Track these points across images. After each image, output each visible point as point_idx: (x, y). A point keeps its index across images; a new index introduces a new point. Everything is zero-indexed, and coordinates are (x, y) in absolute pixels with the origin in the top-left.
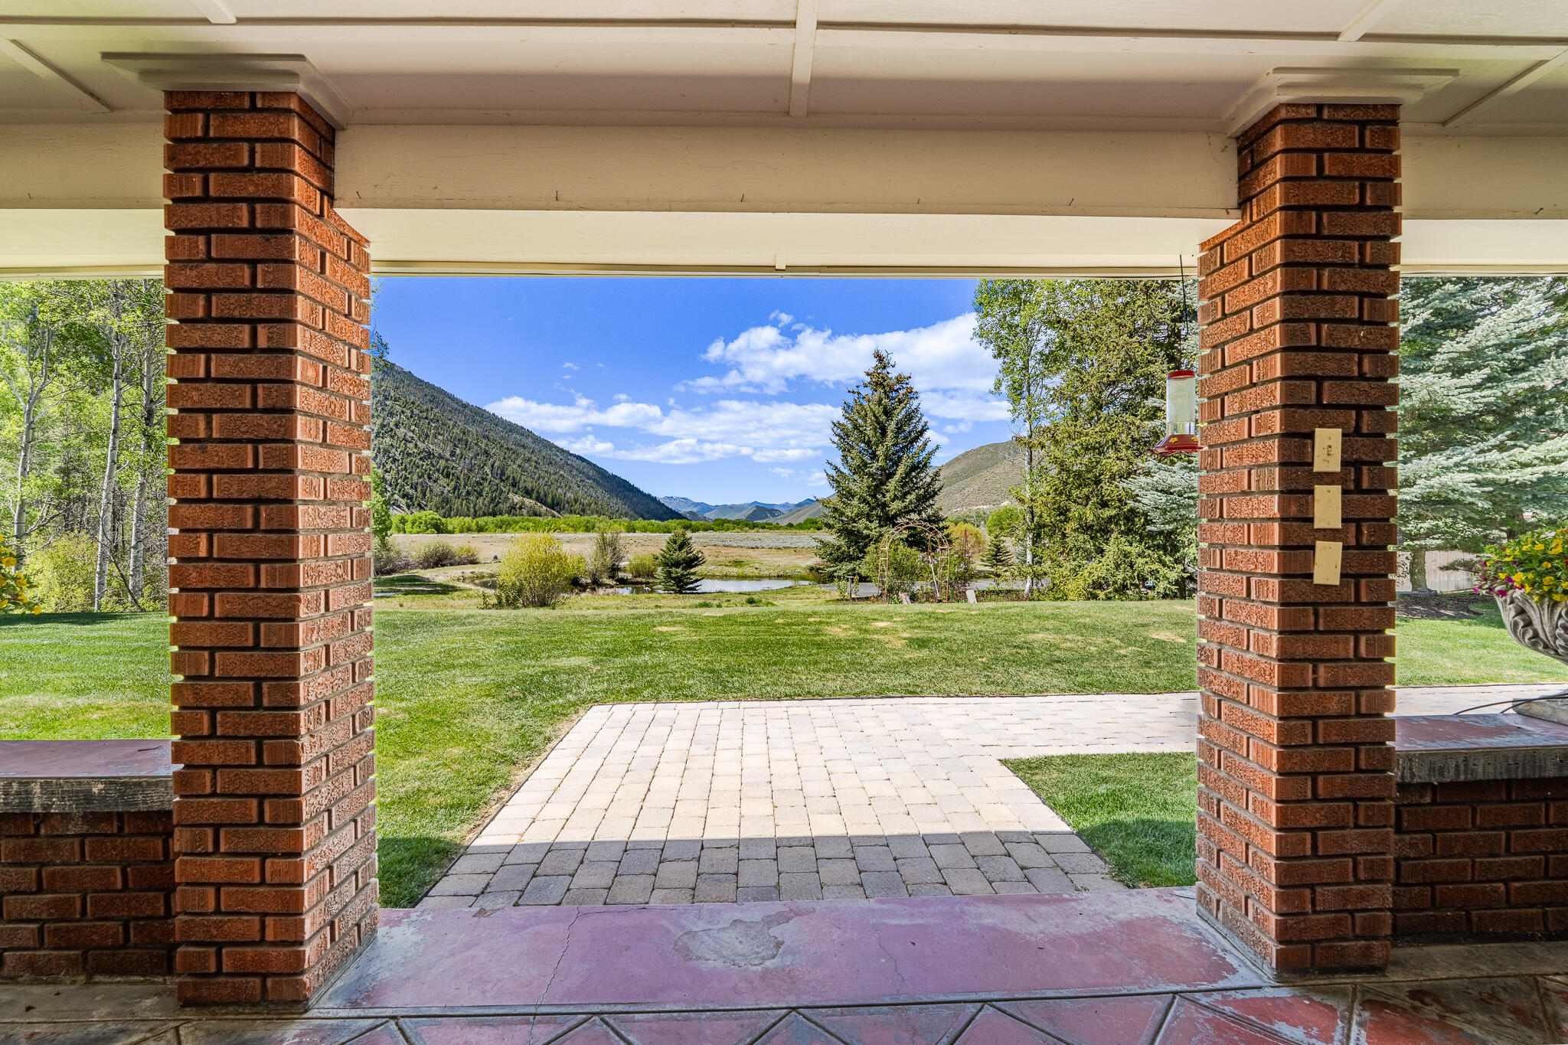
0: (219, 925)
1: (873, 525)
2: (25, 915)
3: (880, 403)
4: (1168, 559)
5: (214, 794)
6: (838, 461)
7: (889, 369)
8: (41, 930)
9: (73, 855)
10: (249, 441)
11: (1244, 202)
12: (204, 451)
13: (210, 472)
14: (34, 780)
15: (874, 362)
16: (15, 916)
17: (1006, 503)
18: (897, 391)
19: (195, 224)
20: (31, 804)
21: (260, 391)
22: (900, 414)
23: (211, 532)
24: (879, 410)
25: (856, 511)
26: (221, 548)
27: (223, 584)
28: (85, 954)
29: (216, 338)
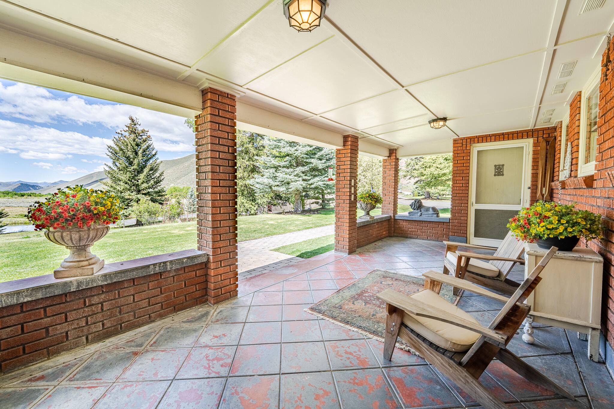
0: (222, 283)
1: (133, 194)
2: (157, 302)
3: (134, 140)
4: (253, 203)
5: (221, 254)
6: (110, 164)
7: (137, 126)
8: (162, 305)
9: (171, 282)
10: (228, 173)
11: (344, 146)
12: (219, 175)
13: (220, 180)
14: (167, 261)
15: (130, 121)
16: (154, 303)
17: (172, 185)
18: (141, 136)
19: (216, 121)
20: (167, 268)
21: (230, 162)
22: (144, 146)
23: (220, 194)
24: (134, 144)
25: (122, 188)
26: (223, 197)
27: (223, 206)
28: (175, 308)
29: (221, 149)
